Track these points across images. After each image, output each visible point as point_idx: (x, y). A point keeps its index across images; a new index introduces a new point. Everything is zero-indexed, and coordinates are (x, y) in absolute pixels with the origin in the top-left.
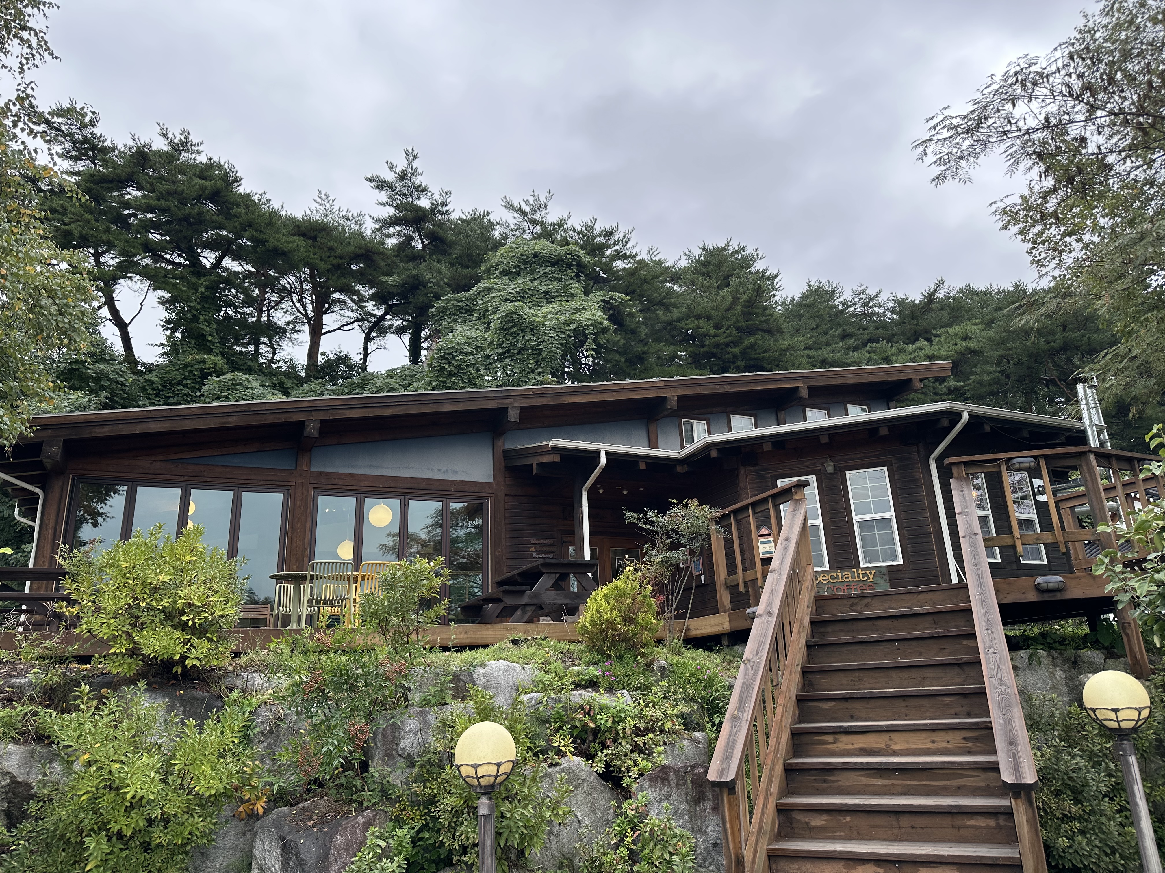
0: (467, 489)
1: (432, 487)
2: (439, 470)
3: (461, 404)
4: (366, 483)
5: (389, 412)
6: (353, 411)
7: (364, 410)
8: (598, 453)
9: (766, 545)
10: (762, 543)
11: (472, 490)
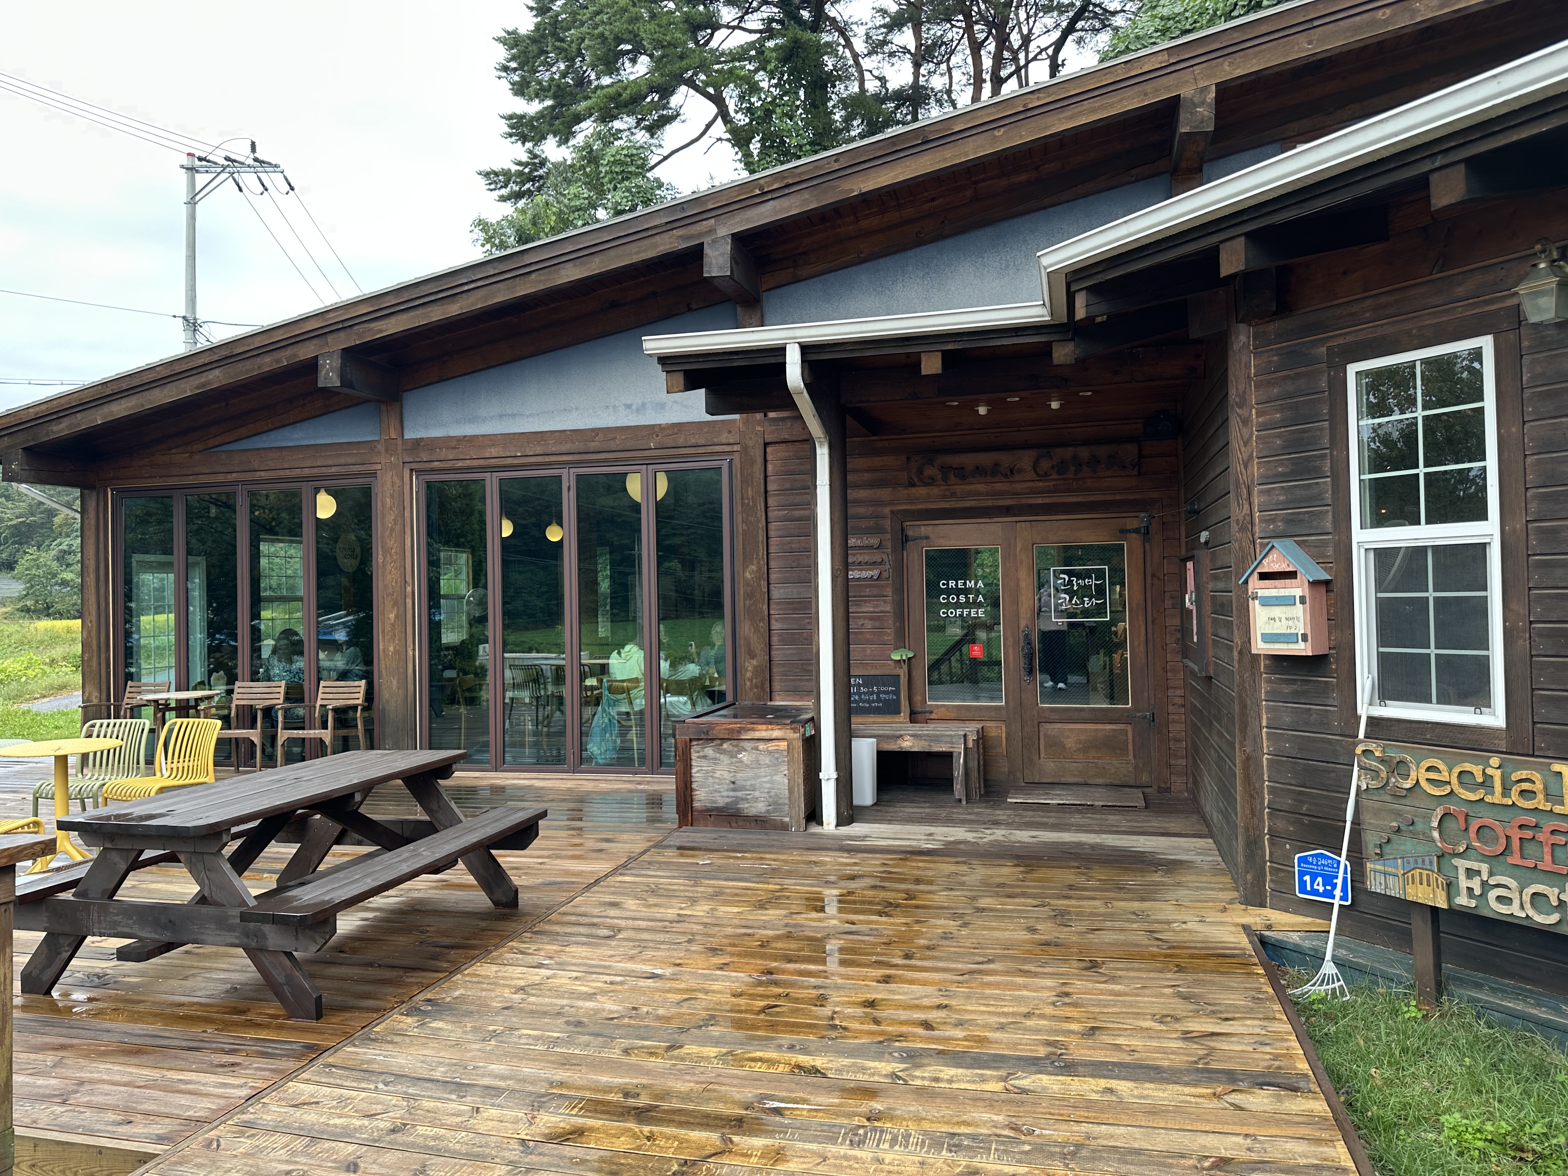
0: (681, 441)
1: (613, 445)
2: (628, 406)
3: (597, 259)
4: (494, 452)
5: (454, 309)
6: (393, 320)
7: (412, 314)
8: (780, 351)
9: (1277, 612)
10: (1267, 602)
11: (693, 441)
